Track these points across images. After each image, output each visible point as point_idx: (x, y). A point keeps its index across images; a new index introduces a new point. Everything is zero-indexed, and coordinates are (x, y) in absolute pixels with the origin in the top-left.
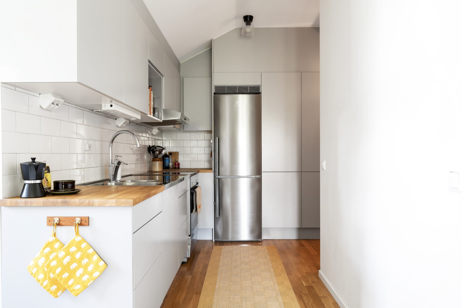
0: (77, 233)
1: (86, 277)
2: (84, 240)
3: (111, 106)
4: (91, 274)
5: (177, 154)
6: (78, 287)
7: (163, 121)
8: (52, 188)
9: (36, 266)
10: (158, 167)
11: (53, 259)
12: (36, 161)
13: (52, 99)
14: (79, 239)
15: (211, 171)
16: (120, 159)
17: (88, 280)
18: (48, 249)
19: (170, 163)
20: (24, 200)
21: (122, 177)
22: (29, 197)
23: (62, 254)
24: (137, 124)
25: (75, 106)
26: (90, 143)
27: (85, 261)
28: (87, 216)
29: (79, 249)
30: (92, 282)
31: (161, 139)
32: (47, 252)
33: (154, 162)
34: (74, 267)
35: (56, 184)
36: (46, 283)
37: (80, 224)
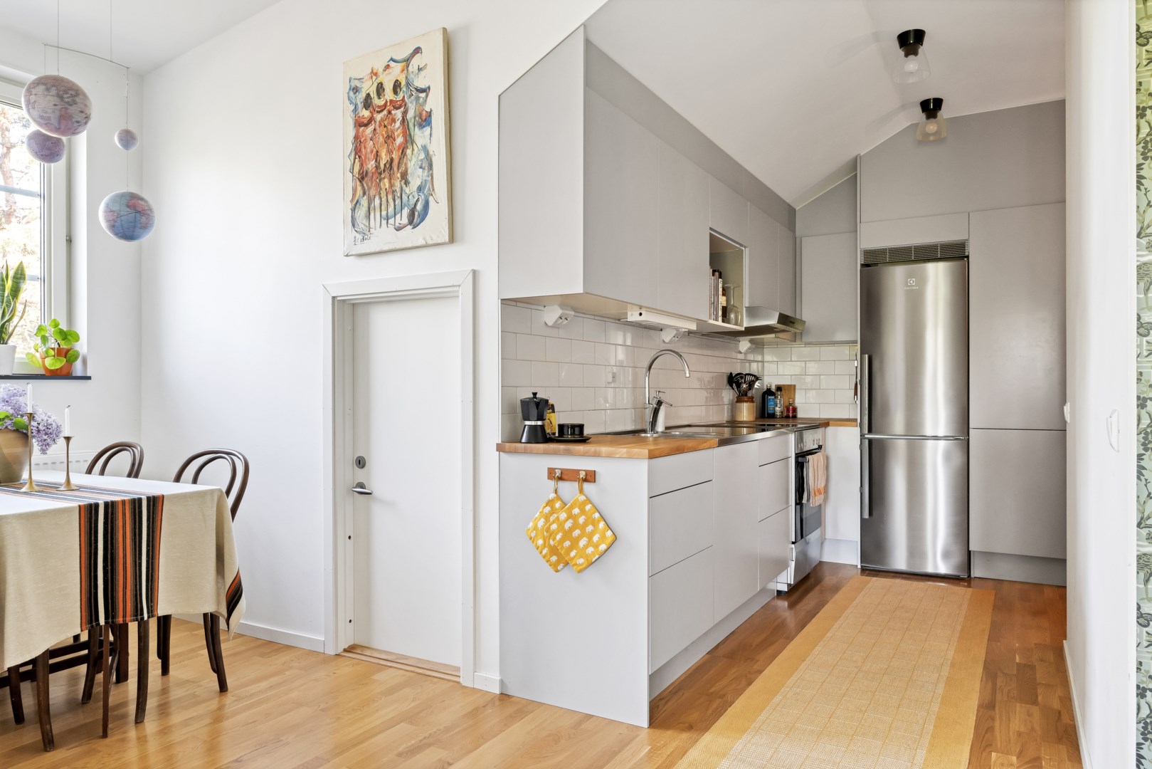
0: (581, 491)
1: (590, 550)
2: (588, 501)
3: (641, 314)
4: (596, 546)
5: (792, 388)
6: (581, 561)
7: (745, 328)
8: (557, 435)
9: (535, 528)
10: (746, 412)
11: (554, 522)
12: (537, 396)
13: (559, 312)
14: (582, 498)
15: (854, 423)
16: (663, 397)
17: (593, 553)
18: (548, 509)
19: (777, 406)
20: (523, 445)
21: (667, 428)
22: (529, 442)
23: (563, 516)
24: (703, 335)
25: (593, 317)
26: (615, 371)
27: (590, 528)
28: (593, 469)
29: (583, 511)
30: (597, 557)
31: (759, 358)
32: (547, 512)
33: (738, 404)
34: (577, 535)
35: (561, 427)
36: (545, 551)
37: (585, 480)
